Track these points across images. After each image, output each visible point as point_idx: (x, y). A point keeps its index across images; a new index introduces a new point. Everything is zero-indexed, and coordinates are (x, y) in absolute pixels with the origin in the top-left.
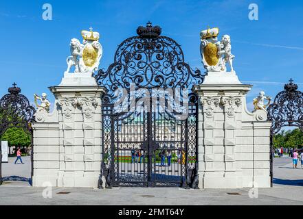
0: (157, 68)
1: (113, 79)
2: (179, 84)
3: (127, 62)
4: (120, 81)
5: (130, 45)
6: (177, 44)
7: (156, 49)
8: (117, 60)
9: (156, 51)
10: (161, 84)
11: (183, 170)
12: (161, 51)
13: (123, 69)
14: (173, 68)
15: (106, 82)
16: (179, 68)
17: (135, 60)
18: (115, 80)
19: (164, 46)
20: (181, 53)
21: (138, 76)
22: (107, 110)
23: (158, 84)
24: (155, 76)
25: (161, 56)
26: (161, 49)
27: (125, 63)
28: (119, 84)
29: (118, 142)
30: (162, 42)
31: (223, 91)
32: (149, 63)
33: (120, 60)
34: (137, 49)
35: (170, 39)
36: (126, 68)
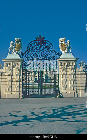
0: (43, 52)
1: (26, 56)
2: (52, 58)
3: (32, 50)
4: (29, 57)
5: (33, 43)
6: (51, 43)
7: (43, 45)
8: (28, 49)
9: (43, 46)
10: (45, 58)
11: (54, 91)
12: (45, 46)
13: (30, 52)
14: (49, 52)
15: (24, 57)
16: (52, 52)
17: (35, 49)
18: (27, 56)
19: (46, 44)
20: (52, 46)
21: (36, 55)
22: (24, 68)
23: (44, 58)
24: (42, 55)
25: (45, 48)
26: (45, 45)
27: (31, 50)
28: (29, 58)
29: (28, 80)
30: (45, 42)
31: (68, 60)
32: (40, 50)
33: (29, 49)
34: (36, 45)
35: (48, 41)
36: (31, 52)
